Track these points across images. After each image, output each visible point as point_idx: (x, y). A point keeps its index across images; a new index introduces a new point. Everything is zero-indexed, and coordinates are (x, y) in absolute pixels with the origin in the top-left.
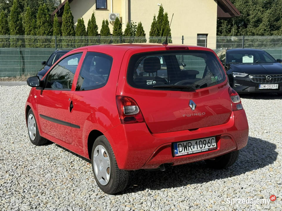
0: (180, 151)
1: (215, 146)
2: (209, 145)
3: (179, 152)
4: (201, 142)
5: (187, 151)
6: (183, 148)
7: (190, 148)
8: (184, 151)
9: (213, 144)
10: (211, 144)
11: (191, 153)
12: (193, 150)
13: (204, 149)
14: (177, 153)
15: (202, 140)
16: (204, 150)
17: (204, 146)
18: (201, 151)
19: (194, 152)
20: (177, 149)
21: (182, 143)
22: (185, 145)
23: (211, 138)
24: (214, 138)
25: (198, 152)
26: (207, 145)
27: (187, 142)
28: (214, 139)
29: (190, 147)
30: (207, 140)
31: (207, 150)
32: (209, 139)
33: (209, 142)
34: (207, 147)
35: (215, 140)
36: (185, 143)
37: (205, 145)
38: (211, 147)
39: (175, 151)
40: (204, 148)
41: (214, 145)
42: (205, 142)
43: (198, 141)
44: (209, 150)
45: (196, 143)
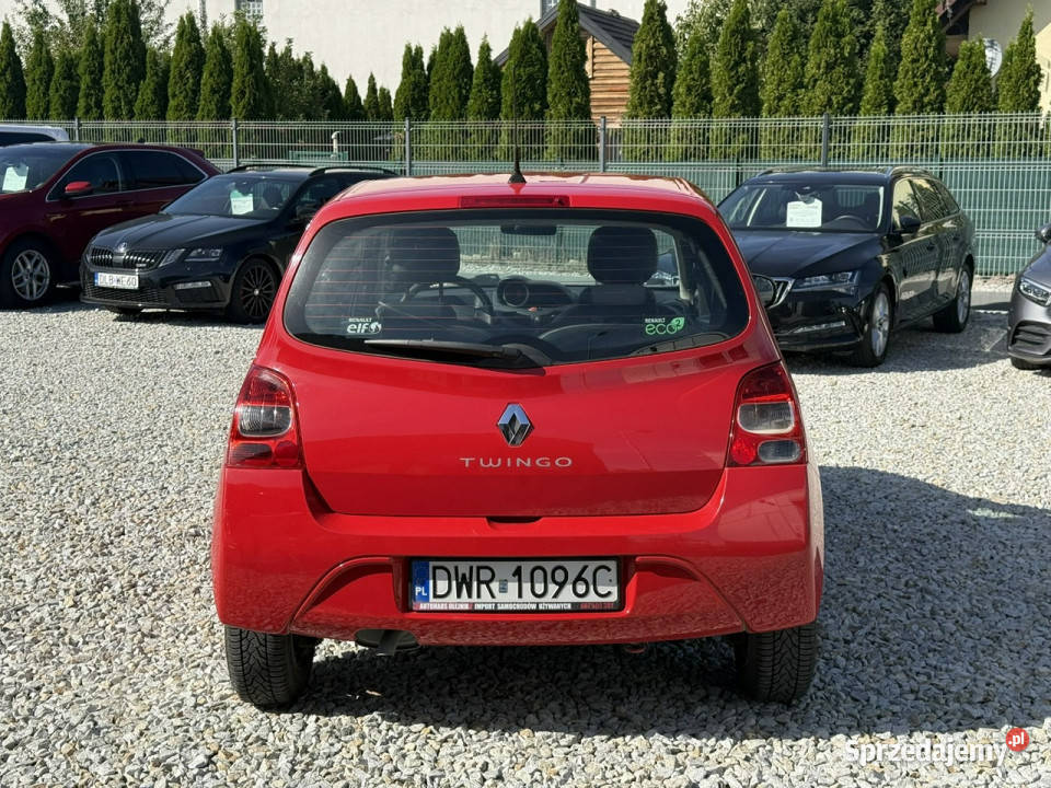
0: (439, 593)
1: (614, 598)
2: (581, 588)
3: (435, 596)
4: (539, 574)
5: (470, 596)
6: (454, 583)
7: (484, 587)
8: (459, 596)
9: (602, 590)
10: (592, 588)
11: (489, 607)
12: (500, 597)
13: (548, 602)
14: (426, 599)
15: (549, 566)
16: (551, 607)
17: (553, 588)
18: (534, 607)
19: (500, 608)
20: (424, 584)
21: (450, 565)
22: (464, 575)
23: (593, 565)
24: (612, 565)
25: (518, 607)
26: (568, 588)
27: (475, 564)
28: (609, 570)
29: (487, 583)
30: (574, 568)
31: (569, 607)
32: (585, 568)
33: (579, 578)
34: (568, 597)
35: (613, 575)
36: (464, 568)
37: (561, 585)
38: (592, 598)
39: (418, 589)
40: (555, 596)
41: (609, 593)
42: (560, 576)
43: (527, 567)
44: (576, 608)
45: (518, 573)
